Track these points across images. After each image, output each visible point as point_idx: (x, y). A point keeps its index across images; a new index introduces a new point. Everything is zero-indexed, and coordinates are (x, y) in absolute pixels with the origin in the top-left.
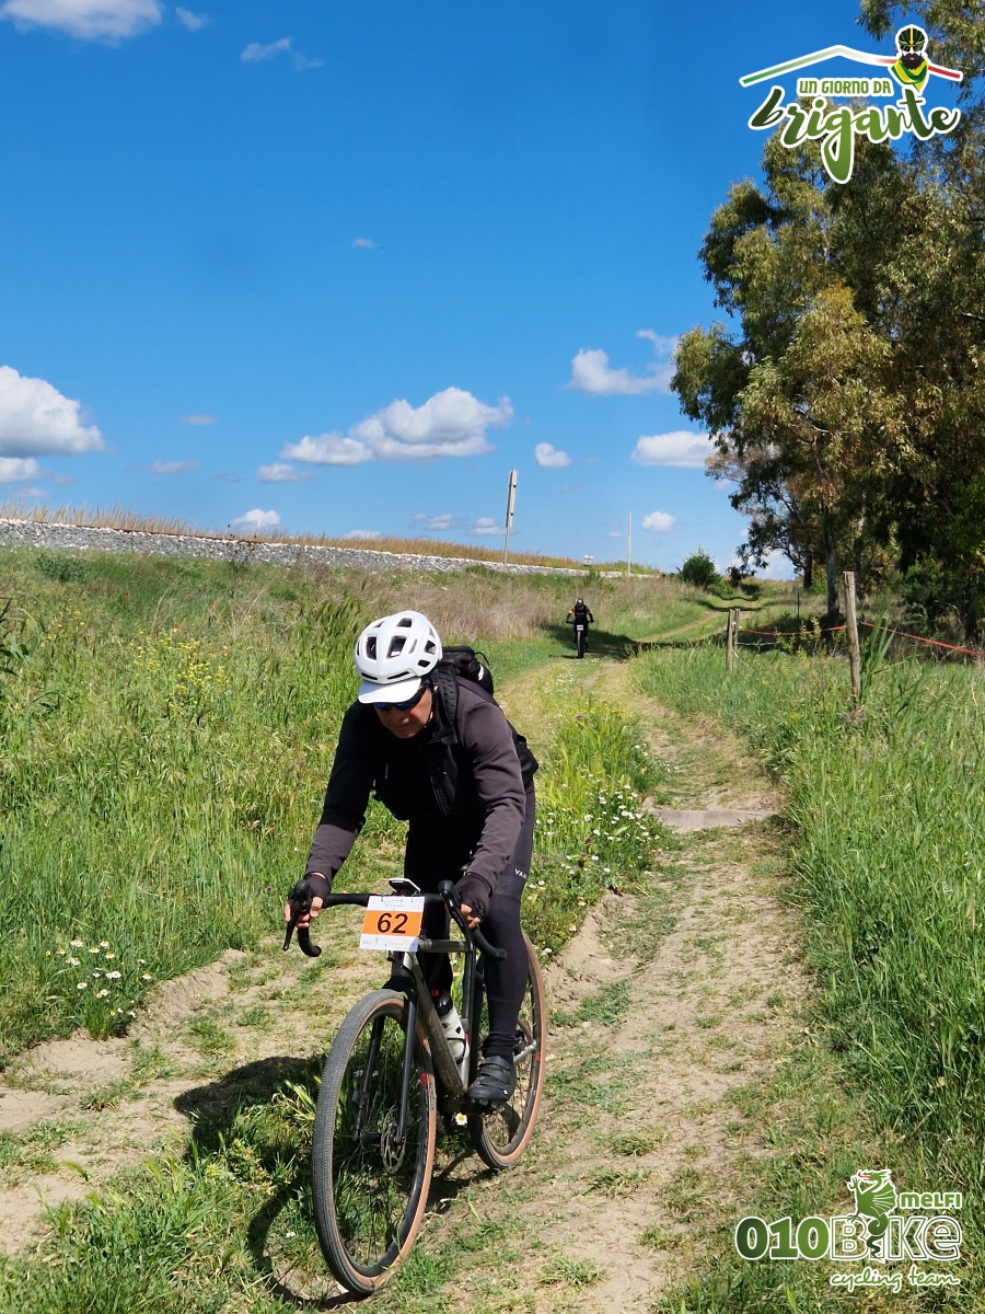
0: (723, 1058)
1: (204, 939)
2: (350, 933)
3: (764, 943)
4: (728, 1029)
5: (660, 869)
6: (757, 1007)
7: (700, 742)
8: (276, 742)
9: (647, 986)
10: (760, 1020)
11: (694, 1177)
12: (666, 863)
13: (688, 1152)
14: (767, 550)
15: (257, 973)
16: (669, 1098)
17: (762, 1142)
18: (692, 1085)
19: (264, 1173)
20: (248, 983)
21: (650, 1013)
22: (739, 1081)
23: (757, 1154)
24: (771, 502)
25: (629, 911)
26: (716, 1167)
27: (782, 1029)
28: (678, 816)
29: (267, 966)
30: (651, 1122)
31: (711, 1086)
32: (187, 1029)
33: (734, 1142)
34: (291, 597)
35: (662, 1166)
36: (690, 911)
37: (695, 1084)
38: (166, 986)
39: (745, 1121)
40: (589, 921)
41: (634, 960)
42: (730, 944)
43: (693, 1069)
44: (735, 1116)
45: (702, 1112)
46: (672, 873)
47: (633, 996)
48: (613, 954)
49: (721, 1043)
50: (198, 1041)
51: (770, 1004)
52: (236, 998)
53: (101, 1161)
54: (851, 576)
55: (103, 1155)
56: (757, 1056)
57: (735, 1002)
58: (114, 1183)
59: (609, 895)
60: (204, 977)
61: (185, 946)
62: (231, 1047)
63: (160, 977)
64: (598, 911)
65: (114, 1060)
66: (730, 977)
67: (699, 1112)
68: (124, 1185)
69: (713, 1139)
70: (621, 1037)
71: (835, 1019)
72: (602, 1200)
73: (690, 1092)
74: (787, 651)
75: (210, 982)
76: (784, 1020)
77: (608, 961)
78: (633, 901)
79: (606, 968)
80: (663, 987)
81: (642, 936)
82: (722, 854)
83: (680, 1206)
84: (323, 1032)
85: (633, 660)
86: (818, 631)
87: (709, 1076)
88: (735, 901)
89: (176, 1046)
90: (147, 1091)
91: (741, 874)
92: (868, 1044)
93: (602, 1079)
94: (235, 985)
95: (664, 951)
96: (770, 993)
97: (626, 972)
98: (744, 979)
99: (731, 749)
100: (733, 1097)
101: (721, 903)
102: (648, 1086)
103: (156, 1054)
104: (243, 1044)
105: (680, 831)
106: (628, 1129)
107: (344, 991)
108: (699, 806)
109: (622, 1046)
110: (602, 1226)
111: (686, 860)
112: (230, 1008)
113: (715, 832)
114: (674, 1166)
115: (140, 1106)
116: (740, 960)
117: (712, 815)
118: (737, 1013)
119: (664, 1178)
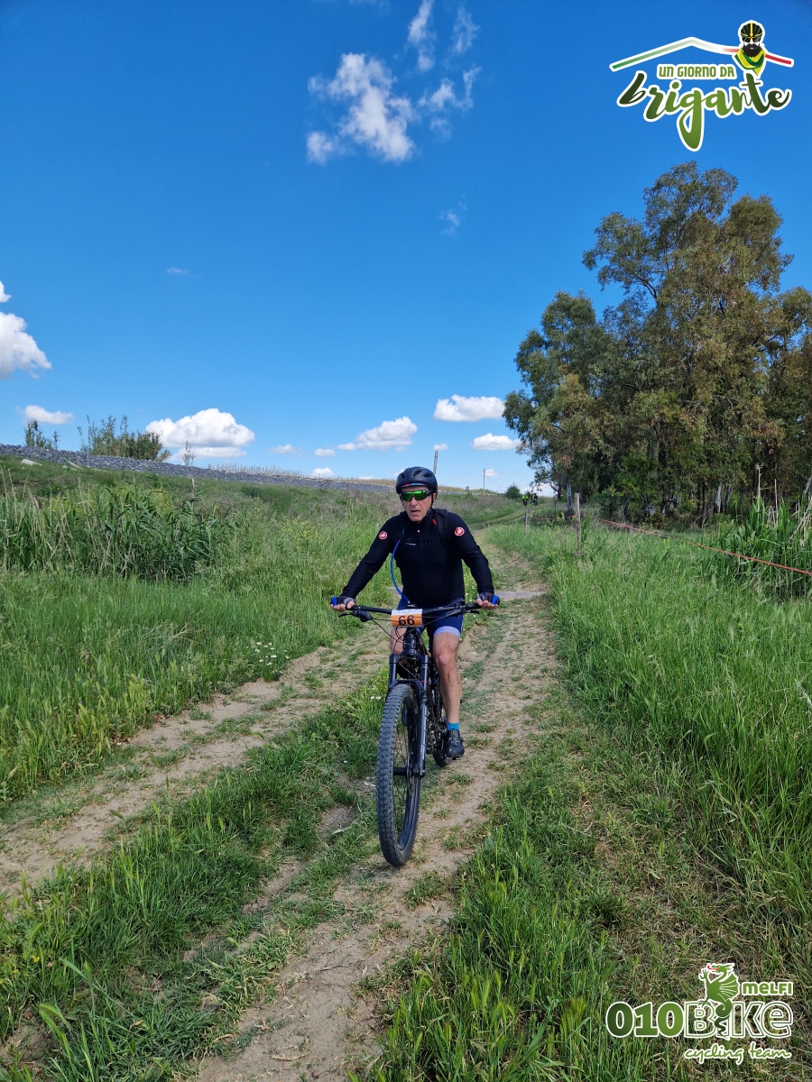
0: (523, 693)
1: (310, 642)
2: (369, 640)
3: (540, 647)
4: (526, 682)
5: (497, 616)
6: (537, 672)
7: (514, 564)
8: (339, 562)
9: (491, 664)
10: (538, 678)
11: (510, 742)
12: (499, 614)
13: (508, 731)
14: (542, 484)
15: (331, 656)
16: (500, 709)
17: (539, 728)
18: (510, 704)
19: (335, 737)
20: (328, 660)
21: (492, 674)
22: (529, 703)
23: (537, 732)
24: (544, 464)
25: (483, 633)
26: (520, 738)
27: (547, 682)
28: (504, 594)
29: (335, 654)
30: (493, 719)
31: (517, 705)
32: (304, 678)
33: (527, 727)
34: (345, 503)
35: (497, 737)
36: (508, 633)
37: (511, 704)
38: (295, 661)
39: (531, 719)
40: (467, 637)
41: (486, 653)
42: (525, 646)
43: (510, 698)
44: (527, 717)
45: (513, 715)
46: (502, 618)
47: (486, 668)
48: (477, 650)
49: (523, 687)
50: (307, 683)
51: (542, 671)
52: (323, 666)
53: (269, 731)
54: (578, 496)
55: (270, 729)
56: (536, 692)
57: (527, 671)
58: (275, 740)
59: (476, 626)
60: (310, 658)
61: (302, 645)
62: (321, 686)
63: (293, 658)
64: (471, 633)
65: (274, 690)
66: (526, 661)
67: (512, 715)
68: (278, 740)
69: (518, 726)
70: (481, 684)
71: (569, 678)
72: (471, 750)
73: (509, 707)
74: (550, 526)
75: (312, 660)
76: (548, 678)
77: (475, 653)
78: (485, 629)
79: (474, 656)
80: (497, 664)
81: (489, 643)
82: (522, 610)
83: (504, 754)
84: (358, 681)
85: (485, 529)
86: (563, 517)
87: (517, 701)
88: (528, 629)
89: (299, 685)
90: (288, 703)
91: (531, 618)
92: (583, 688)
93: (472, 701)
94: (323, 661)
95: (498, 649)
96: (542, 667)
97: (482, 658)
98: (531, 661)
99: (525, 567)
100: (526, 710)
101: (522, 630)
102: (493, 704)
103: (291, 689)
104: (326, 685)
105: (505, 600)
106: (483, 722)
107: (367, 664)
108: (513, 590)
109: (481, 688)
110: (472, 761)
111: (508, 612)
112: (320, 670)
113: (520, 600)
114: (502, 737)
115: (284, 709)
116: (530, 653)
117: (519, 594)
118: (528, 675)
119: (497, 741)
